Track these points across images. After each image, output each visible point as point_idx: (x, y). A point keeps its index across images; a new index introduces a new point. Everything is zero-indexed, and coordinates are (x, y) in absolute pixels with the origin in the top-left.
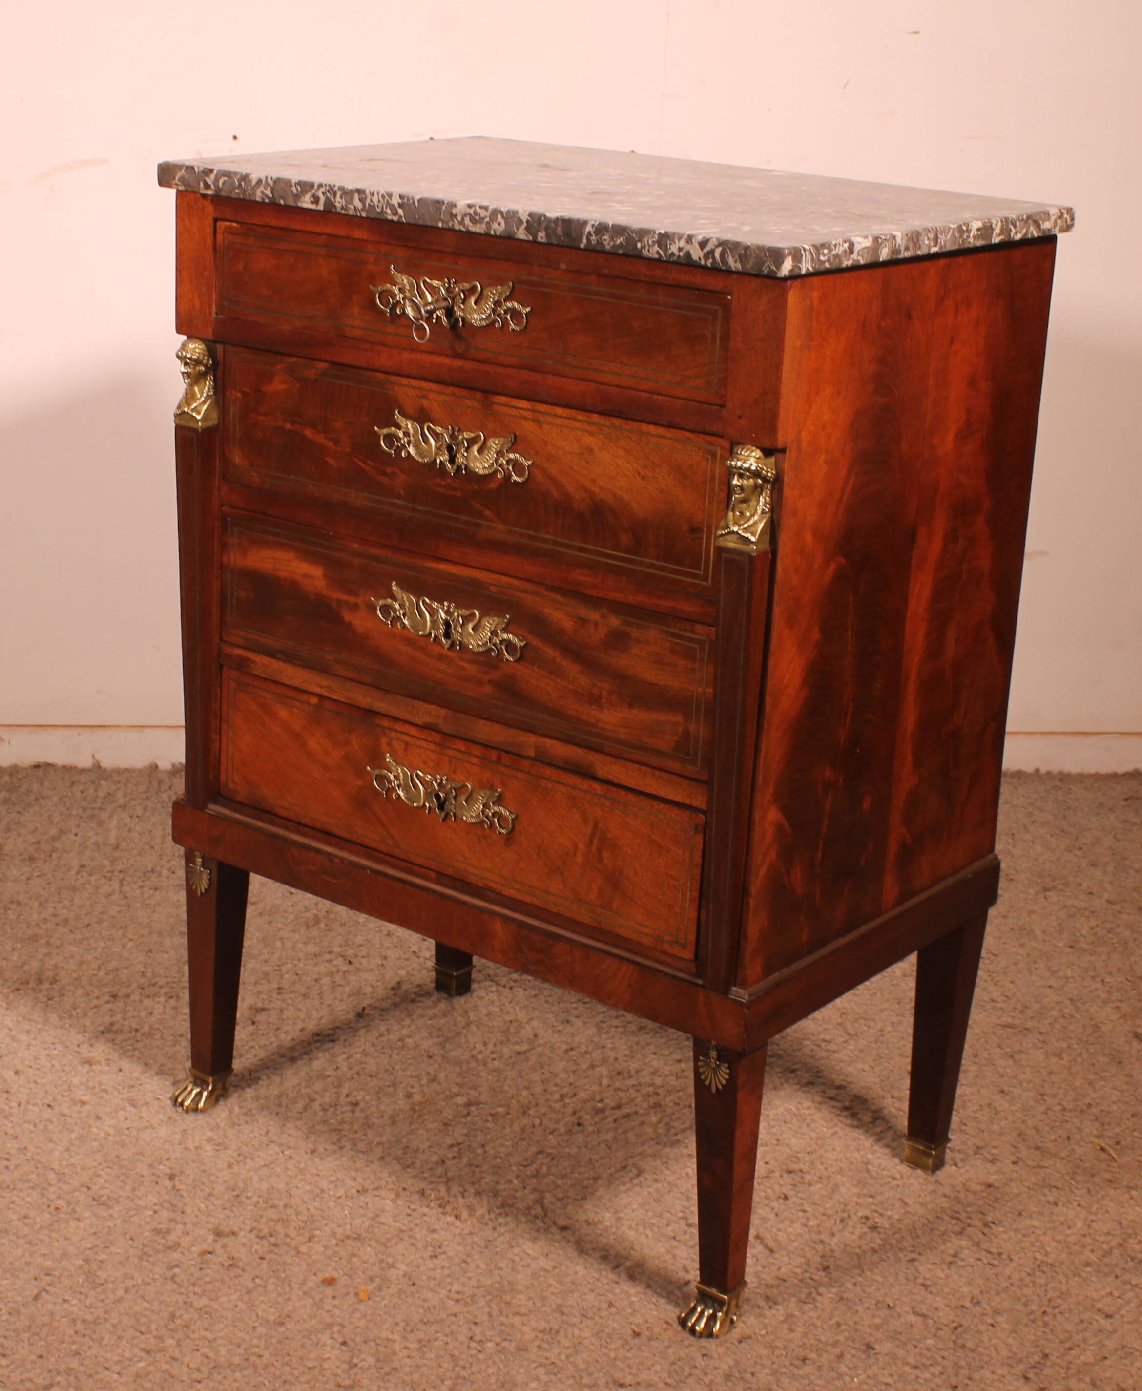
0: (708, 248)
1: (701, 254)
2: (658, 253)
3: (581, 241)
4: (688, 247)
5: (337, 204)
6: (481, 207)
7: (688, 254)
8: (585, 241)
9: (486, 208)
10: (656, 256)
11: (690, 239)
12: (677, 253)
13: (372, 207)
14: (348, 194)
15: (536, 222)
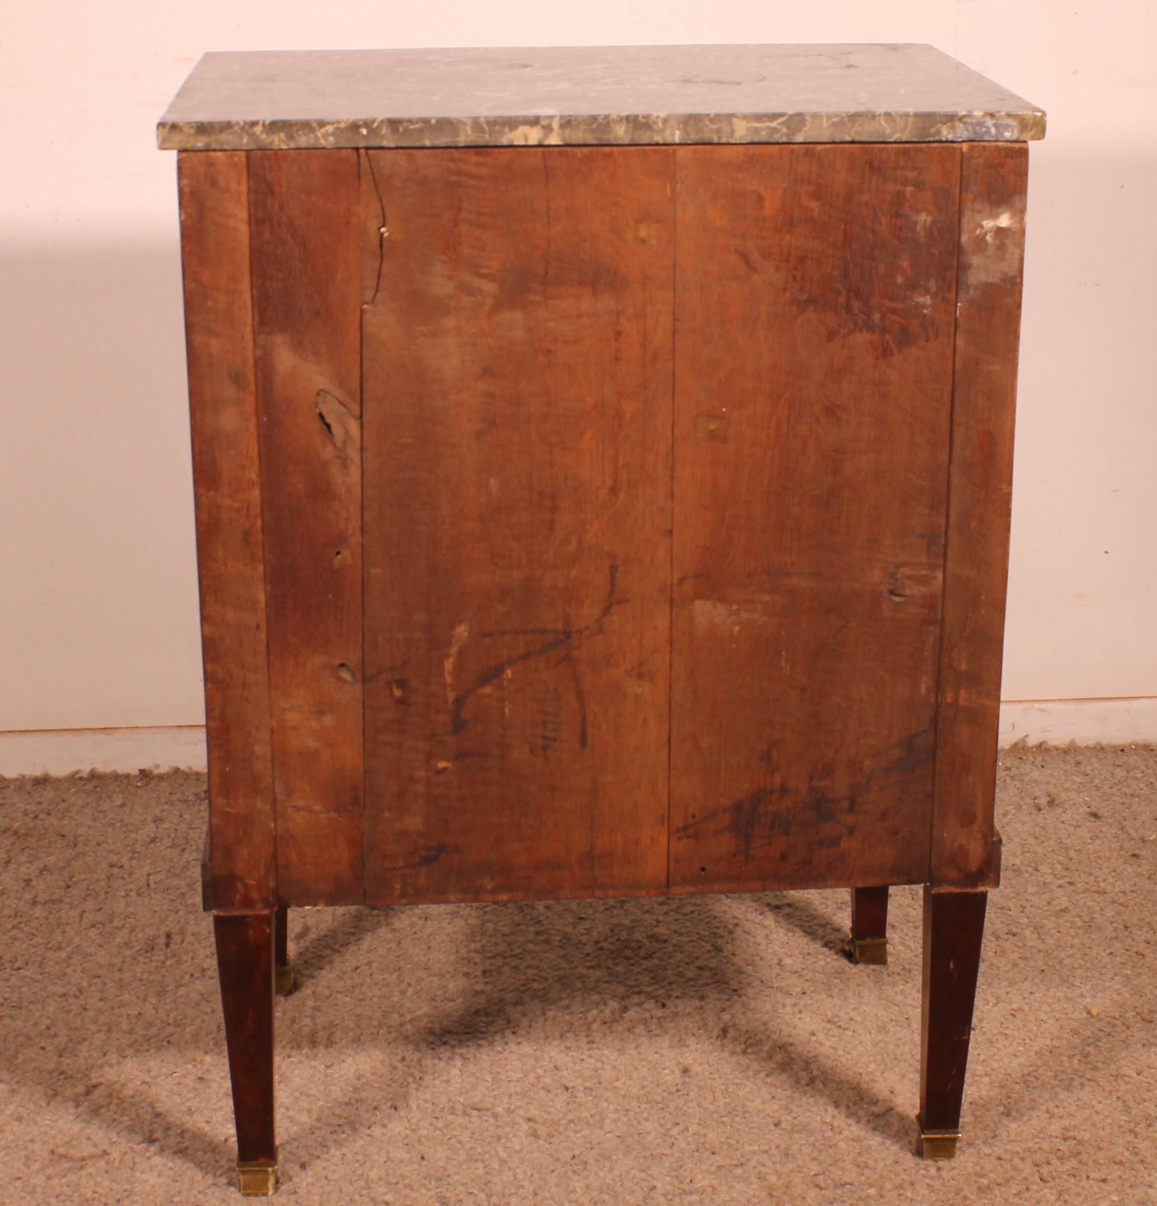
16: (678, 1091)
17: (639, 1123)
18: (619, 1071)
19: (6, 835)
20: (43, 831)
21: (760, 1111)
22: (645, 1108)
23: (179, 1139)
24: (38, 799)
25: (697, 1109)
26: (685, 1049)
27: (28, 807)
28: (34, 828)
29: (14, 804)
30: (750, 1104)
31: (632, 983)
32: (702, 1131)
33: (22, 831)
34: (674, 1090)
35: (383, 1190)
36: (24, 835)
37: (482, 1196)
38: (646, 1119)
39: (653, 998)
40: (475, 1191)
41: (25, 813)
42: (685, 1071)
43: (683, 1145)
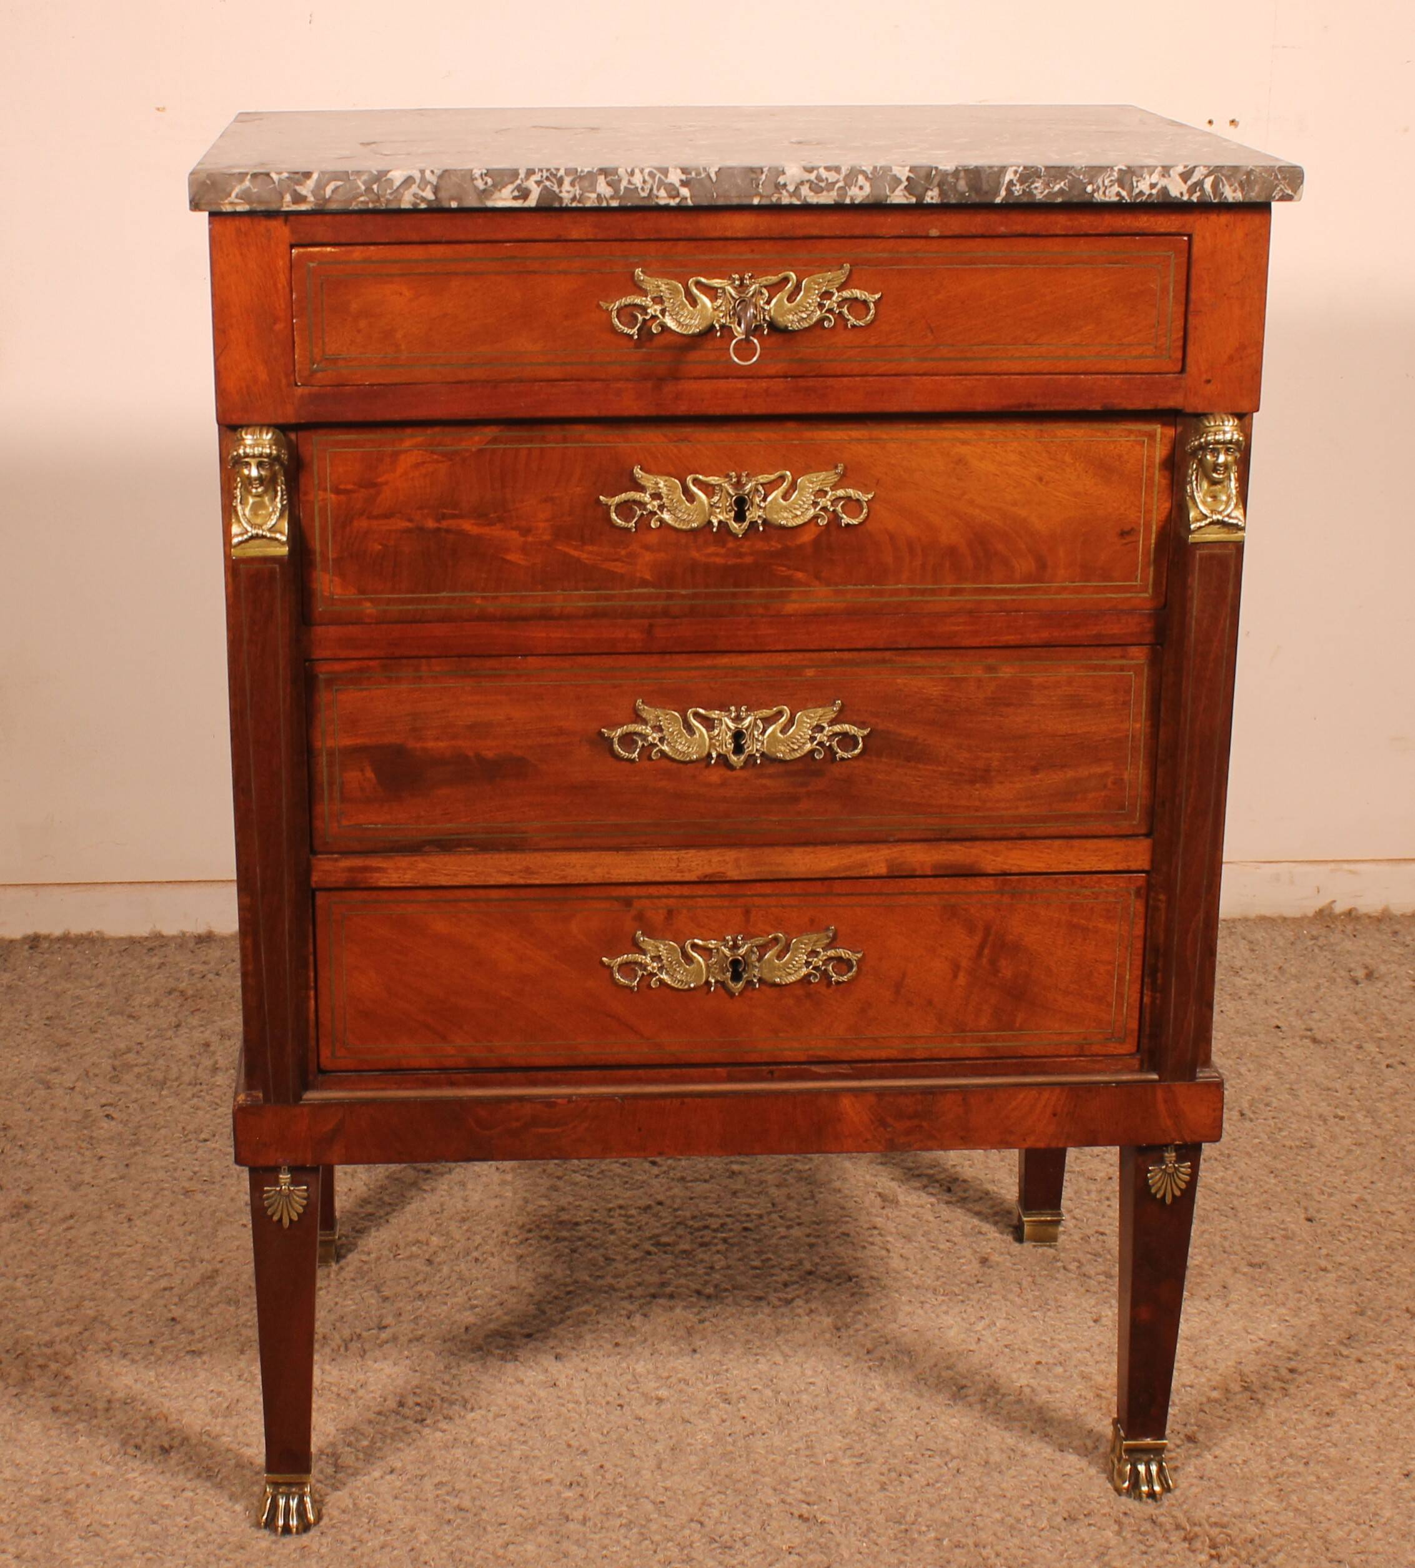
0: (1194, 179)
1: (1184, 188)
2: (1118, 194)
3: (997, 193)
4: (1163, 182)
5: (564, 195)
6: (828, 169)
7: (1165, 191)
8: (1003, 193)
9: (837, 169)
10: (1115, 199)
11: (1166, 171)
12: (1147, 192)
13: (632, 191)
14: (589, 179)
15: (921, 178)
16: (978, 1282)
17: (938, 1316)
18: (908, 1259)
19: (172, 996)
20: (214, 993)
21: (1075, 1306)
22: (943, 1301)
23: (412, 1326)
24: (203, 959)
25: (1003, 1302)
26: (982, 1237)
27: (194, 966)
28: (203, 989)
29: (177, 964)
30: (1064, 1298)
31: (911, 1165)
32: (1012, 1327)
33: (190, 992)
34: (973, 1281)
35: (653, 1384)
36: (193, 996)
37: (768, 1393)
38: (946, 1313)
39: (937, 1181)
40: (760, 1388)
41: (191, 973)
42: (984, 1261)
43: (990, 1341)
